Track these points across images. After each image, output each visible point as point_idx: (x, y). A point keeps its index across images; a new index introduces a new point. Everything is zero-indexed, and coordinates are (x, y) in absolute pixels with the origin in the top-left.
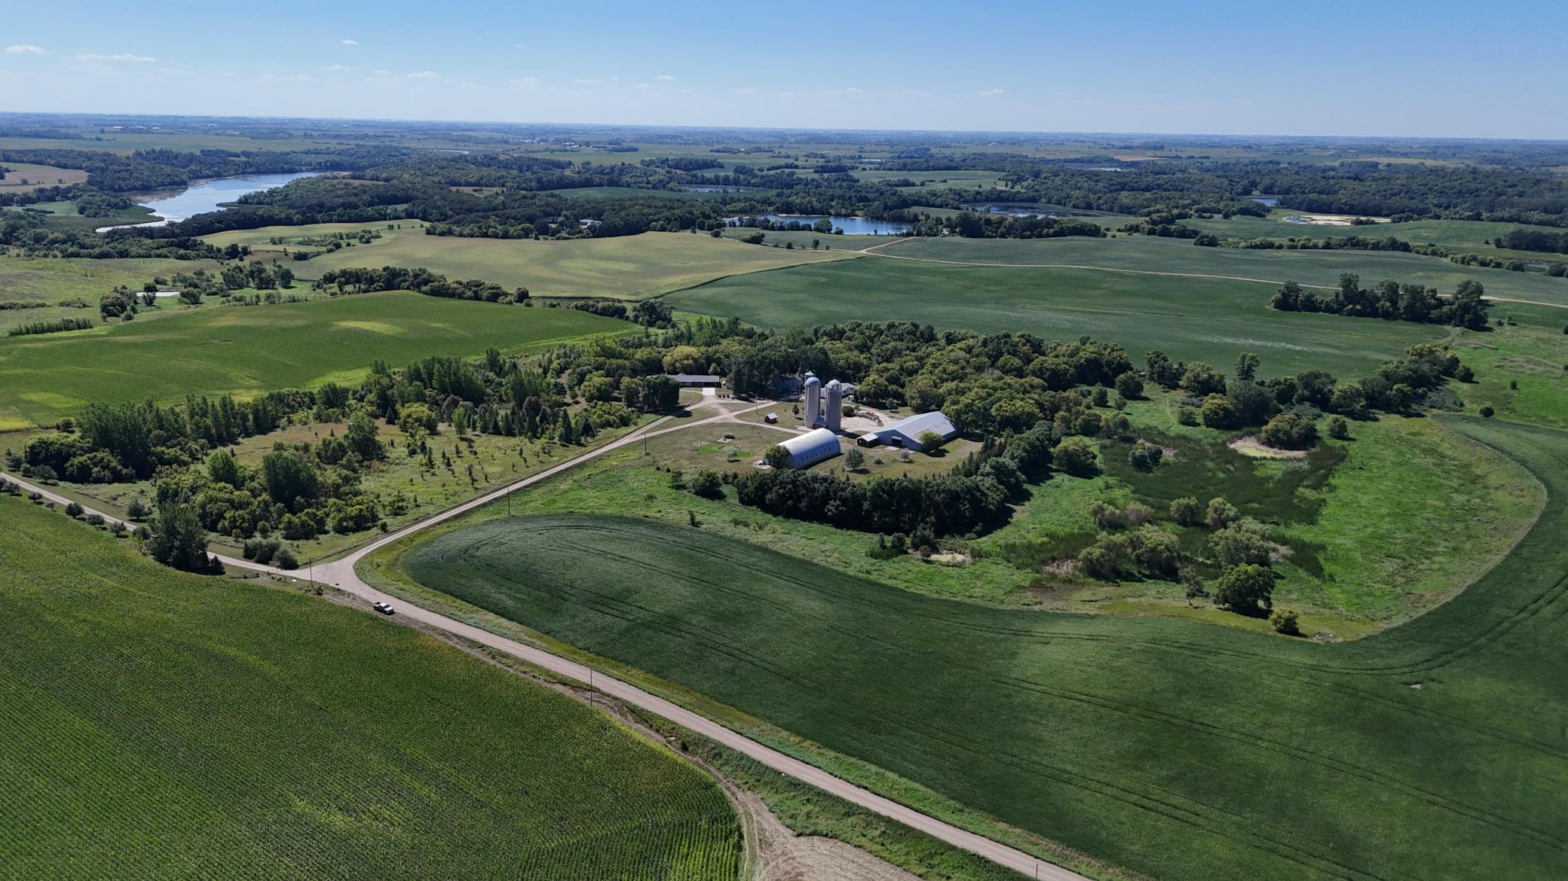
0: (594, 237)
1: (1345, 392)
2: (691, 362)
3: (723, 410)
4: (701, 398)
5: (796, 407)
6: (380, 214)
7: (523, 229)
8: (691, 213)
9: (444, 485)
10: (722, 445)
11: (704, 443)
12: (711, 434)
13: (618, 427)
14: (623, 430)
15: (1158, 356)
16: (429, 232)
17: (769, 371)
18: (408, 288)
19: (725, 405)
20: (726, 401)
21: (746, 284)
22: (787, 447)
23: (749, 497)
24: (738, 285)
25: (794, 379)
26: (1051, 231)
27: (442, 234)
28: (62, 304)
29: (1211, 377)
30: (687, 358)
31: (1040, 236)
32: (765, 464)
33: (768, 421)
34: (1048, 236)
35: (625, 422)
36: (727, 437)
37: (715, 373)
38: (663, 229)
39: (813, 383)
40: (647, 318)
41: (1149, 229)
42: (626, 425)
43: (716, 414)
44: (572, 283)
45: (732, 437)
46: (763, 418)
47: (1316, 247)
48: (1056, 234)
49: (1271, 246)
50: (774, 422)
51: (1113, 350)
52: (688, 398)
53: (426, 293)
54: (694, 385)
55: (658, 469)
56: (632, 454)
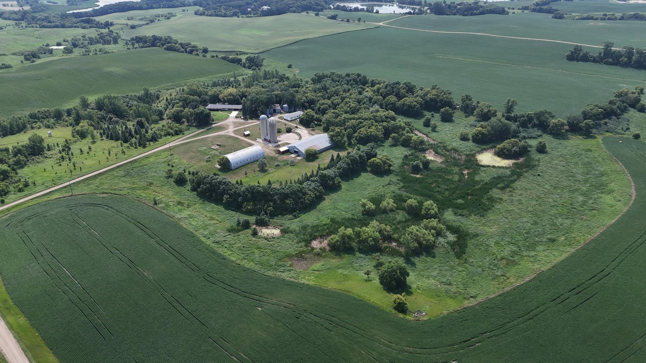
1: (556, 124)
2: (232, 97)
3: (231, 127)
4: (228, 118)
7: (234, 12)
9: (56, 173)
10: (212, 150)
11: (204, 148)
12: (211, 142)
13: (173, 136)
15: (467, 98)
16: (196, 14)
18: (158, 46)
19: (234, 123)
20: (238, 120)
22: (229, 157)
27: (200, 14)
28: (13, 54)
29: (489, 111)
31: (472, 14)
33: (244, 135)
34: (476, 14)
36: (218, 145)
38: (294, 12)
41: (533, 9)
42: (178, 134)
43: (226, 128)
45: (220, 145)
47: (615, 19)
49: (592, 18)
50: (248, 136)
51: (445, 94)
53: (163, 49)
54: (229, 110)
55: (169, 165)
56: (164, 155)
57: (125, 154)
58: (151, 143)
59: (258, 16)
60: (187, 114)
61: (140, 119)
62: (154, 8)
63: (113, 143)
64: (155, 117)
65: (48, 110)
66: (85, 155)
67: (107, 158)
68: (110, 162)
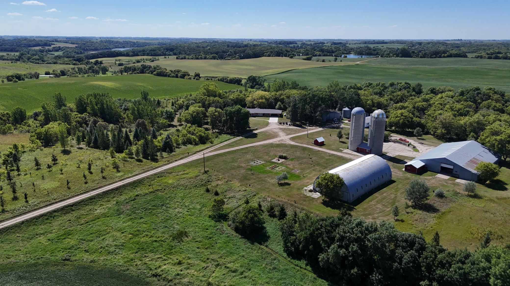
0: (241, 59)
2: (264, 100)
3: (281, 134)
4: (267, 124)
5: (340, 133)
6: (163, 54)
7: (213, 56)
8: (281, 50)
10: (276, 165)
11: (260, 162)
12: (268, 154)
13: (196, 144)
14: (201, 147)
16: (177, 58)
17: (316, 106)
18: (149, 73)
19: (283, 130)
20: (285, 126)
21: (303, 72)
22: (341, 175)
23: (297, 248)
24: (300, 72)
25: (335, 113)
26: (446, 55)
27: (182, 59)
30: (262, 98)
31: (440, 57)
32: (314, 191)
33: (316, 143)
34: (444, 57)
35: (203, 140)
36: (281, 157)
37: (280, 109)
39: (358, 113)
40: (251, 84)
43: (275, 136)
44: (221, 72)
45: (285, 158)
46: (313, 141)
48: (448, 56)
50: (322, 144)
52: (257, 124)
53: (155, 75)
54: (265, 115)
55: (208, 191)
56: (193, 172)
57: (118, 171)
58: (165, 154)
59: (236, 59)
60: (215, 115)
61: (141, 121)
62: (139, 56)
63: (98, 153)
64: (162, 121)
65: (7, 114)
66: (44, 170)
67: (84, 176)
68: (90, 185)
